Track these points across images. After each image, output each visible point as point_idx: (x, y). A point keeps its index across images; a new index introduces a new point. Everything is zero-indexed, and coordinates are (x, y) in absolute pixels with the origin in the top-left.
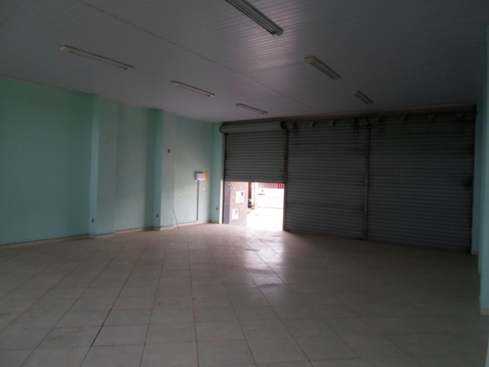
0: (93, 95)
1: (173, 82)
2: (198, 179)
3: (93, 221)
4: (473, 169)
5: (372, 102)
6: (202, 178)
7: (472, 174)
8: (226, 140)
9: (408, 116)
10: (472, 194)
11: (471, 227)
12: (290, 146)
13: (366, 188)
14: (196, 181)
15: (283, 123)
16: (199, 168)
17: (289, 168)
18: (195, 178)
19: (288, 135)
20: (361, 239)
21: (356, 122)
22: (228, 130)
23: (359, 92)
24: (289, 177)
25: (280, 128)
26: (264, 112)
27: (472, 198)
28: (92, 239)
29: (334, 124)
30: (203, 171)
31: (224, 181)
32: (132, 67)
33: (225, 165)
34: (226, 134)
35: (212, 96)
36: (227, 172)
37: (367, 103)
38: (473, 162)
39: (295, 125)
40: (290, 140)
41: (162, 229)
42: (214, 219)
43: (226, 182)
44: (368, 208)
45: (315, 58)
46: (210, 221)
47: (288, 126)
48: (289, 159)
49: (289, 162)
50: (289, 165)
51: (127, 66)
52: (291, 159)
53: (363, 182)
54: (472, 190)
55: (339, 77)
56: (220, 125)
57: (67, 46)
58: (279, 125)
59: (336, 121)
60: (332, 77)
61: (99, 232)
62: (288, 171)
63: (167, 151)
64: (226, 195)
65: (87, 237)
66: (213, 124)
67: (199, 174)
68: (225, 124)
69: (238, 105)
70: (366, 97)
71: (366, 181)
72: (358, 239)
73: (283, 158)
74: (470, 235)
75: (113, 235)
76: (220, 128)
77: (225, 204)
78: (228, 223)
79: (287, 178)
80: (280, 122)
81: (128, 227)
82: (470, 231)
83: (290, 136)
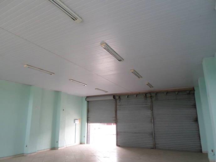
0: (31, 86)
1: (70, 80)
2: (76, 123)
3: (26, 146)
4: (197, 114)
5: (153, 87)
6: (78, 122)
7: (197, 116)
8: (88, 104)
9: (167, 92)
10: (198, 125)
11: (200, 140)
12: (117, 106)
13: (153, 124)
14: (75, 124)
15: (114, 96)
16: (76, 118)
17: (117, 116)
18: (74, 122)
19: (116, 101)
20: (153, 148)
21: (146, 95)
22: (89, 99)
23: (149, 83)
24: (118, 120)
25: (113, 99)
26: (106, 92)
27: (198, 127)
28: (25, 156)
29: (136, 96)
30: (78, 119)
31: (87, 123)
32: (54, 73)
33: (88, 116)
34: (88, 101)
35: (86, 85)
36: (88, 119)
37: (150, 87)
38: (196, 111)
39: (119, 97)
40: (117, 103)
41: (59, 149)
42: (83, 142)
43: (88, 124)
44: (154, 134)
45: (134, 70)
46: (81, 143)
47: (116, 97)
48: (117, 112)
49: (117, 113)
50: (117, 115)
51: (52, 73)
52: (118, 112)
53: (151, 121)
54: (198, 123)
55: (142, 77)
56: (85, 98)
57: (27, 65)
58: (113, 97)
59: (137, 95)
60: (139, 77)
61: (29, 152)
62: (117, 117)
63: (63, 110)
64: (88, 130)
65: (22, 155)
66: (82, 97)
67: (76, 120)
68: (88, 97)
69: (96, 89)
70: (151, 85)
71: (152, 121)
72: (151, 148)
73: (115, 111)
74: (200, 144)
75: (36, 153)
76: (86, 99)
77: (88, 134)
78: (89, 143)
79: (117, 121)
80: (112, 96)
81: (43, 149)
82: (200, 142)
83: (117, 102)
